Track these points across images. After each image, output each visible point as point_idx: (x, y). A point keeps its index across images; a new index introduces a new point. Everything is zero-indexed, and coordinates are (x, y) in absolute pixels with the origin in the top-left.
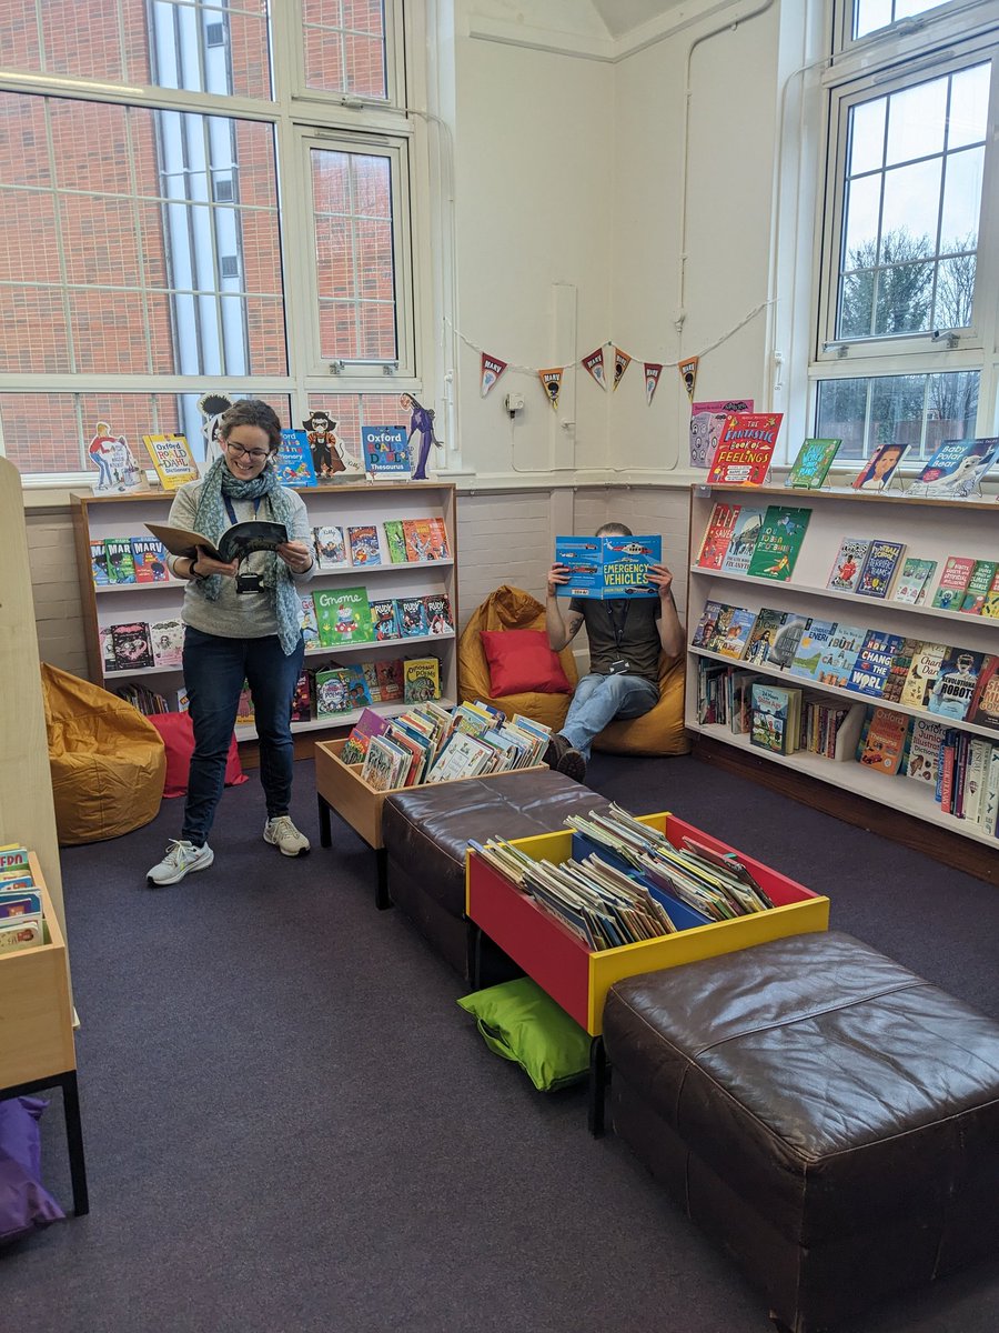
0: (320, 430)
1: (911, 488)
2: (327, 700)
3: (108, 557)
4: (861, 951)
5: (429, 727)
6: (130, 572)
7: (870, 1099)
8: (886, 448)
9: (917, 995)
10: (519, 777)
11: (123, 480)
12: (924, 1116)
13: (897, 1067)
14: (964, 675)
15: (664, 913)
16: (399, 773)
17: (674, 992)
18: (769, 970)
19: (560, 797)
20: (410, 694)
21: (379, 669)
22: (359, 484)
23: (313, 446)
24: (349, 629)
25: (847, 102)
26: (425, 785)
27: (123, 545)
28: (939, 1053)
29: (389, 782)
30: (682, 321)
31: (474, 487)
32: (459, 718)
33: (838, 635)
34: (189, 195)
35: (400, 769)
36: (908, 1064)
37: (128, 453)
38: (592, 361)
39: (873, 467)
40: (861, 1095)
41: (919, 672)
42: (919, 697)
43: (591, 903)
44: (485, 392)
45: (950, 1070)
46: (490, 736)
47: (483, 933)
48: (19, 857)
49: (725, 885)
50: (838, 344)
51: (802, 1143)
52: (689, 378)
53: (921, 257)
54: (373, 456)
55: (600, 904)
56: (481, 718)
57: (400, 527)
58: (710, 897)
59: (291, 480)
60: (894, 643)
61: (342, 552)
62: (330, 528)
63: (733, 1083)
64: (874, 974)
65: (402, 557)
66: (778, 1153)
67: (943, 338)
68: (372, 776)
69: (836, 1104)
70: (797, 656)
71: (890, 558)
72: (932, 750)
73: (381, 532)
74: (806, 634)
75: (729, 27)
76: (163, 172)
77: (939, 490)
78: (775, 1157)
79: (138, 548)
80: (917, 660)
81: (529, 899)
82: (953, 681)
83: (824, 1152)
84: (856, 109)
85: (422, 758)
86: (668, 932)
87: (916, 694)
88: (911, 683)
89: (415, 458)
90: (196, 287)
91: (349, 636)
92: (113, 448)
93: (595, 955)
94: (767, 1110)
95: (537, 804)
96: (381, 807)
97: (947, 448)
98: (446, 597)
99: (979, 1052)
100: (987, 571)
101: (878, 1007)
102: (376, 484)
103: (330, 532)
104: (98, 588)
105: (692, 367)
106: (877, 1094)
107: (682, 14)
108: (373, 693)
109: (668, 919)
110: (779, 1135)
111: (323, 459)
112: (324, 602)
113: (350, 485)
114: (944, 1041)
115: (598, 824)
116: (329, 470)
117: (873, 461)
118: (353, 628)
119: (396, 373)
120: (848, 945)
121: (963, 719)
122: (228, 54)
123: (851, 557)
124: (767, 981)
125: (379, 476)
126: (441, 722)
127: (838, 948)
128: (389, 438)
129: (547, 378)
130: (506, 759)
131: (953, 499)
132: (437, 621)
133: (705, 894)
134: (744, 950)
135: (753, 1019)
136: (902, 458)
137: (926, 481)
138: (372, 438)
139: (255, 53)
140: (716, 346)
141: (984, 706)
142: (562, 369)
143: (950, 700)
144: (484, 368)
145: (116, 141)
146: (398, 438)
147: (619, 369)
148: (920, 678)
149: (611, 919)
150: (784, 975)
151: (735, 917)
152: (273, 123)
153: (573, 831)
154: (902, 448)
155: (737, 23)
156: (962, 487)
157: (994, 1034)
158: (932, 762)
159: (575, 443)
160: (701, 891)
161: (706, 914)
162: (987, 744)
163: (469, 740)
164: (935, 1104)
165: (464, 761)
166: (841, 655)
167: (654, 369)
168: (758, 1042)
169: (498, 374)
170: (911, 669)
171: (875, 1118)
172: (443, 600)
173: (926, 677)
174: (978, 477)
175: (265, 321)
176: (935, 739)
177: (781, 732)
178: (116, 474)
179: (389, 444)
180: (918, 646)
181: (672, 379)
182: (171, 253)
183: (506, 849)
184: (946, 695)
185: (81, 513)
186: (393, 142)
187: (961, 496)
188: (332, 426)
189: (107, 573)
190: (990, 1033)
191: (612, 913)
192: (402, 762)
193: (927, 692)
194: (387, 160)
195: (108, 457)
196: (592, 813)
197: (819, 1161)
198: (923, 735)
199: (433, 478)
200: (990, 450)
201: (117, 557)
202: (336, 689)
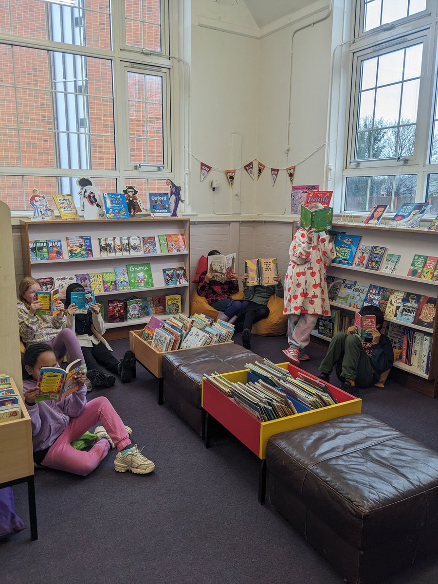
0: (131, 194)
1: (390, 224)
2: (132, 313)
3: (37, 248)
4: (376, 422)
5: (181, 325)
6: (46, 255)
7: (387, 485)
8: (379, 206)
9: (401, 440)
10: (221, 346)
11: (44, 214)
12: (411, 492)
13: (397, 472)
14: (412, 304)
15: (292, 405)
16: (169, 345)
17: (298, 440)
18: (338, 430)
19: (240, 356)
20: (168, 311)
21: (155, 300)
22: (148, 218)
23: (127, 201)
24: (143, 282)
25: (360, 59)
26: (180, 350)
27: (43, 243)
28: (414, 465)
29: (164, 348)
30: (288, 150)
31: (197, 221)
32: (193, 321)
33: (357, 287)
34: (65, 89)
35: (170, 342)
36: (402, 470)
37: (46, 202)
38: (248, 167)
39: (373, 214)
40: (384, 483)
41: (393, 303)
42: (393, 313)
43: (261, 401)
44: (202, 179)
45: (419, 473)
46: (207, 329)
47: (209, 414)
48: (6, 380)
49: (318, 393)
50: (356, 162)
51: (361, 504)
52: (291, 175)
53: (380, 127)
54: (154, 206)
55: (265, 401)
56: (203, 321)
57: (165, 237)
58: (311, 399)
59: (118, 216)
60: (382, 290)
61: (140, 248)
62: (135, 237)
63: (327, 479)
64: (383, 432)
65: (166, 251)
66: (350, 509)
67: (401, 160)
68: (156, 346)
69: (373, 487)
70: (339, 295)
71: (380, 253)
72: (397, 336)
73: (157, 239)
74: (343, 286)
75: (310, 25)
76: (54, 81)
77: (402, 225)
78: (349, 511)
79: (50, 244)
80: (392, 298)
81: (232, 399)
82: (408, 306)
83: (370, 508)
84: (364, 62)
85: (179, 338)
86: (294, 414)
87: (391, 312)
88: (389, 307)
89: (172, 207)
90: (68, 129)
91: (143, 285)
92: (40, 200)
93: (263, 424)
94: (344, 490)
95: (230, 358)
96: (161, 359)
97: (405, 207)
98: (185, 268)
99: (431, 464)
100: (422, 259)
101: (386, 446)
102: (155, 218)
103: (135, 239)
104: (32, 262)
105: (292, 170)
106: (390, 483)
107: (290, 19)
108: (152, 310)
109: (294, 408)
110: (351, 501)
111: (132, 207)
112: (132, 270)
113: (143, 219)
114: (415, 460)
115: (260, 367)
116: (134, 212)
117: (372, 212)
118: (144, 281)
119: (163, 170)
120: (369, 419)
121: (412, 323)
122: (84, 30)
123: (363, 253)
124: (337, 435)
125: (156, 215)
126: (186, 323)
127: (366, 421)
128: (161, 198)
129: (229, 174)
130: (215, 339)
131: (408, 228)
132: (181, 278)
133: (309, 397)
134: (326, 422)
135: (333, 451)
136: (385, 211)
137: (396, 221)
138: (154, 198)
139: (96, 30)
140: (303, 162)
141: (421, 317)
142: (235, 170)
143: (406, 315)
144: (202, 169)
145: (33, 66)
146: (165, 198)
147: (260, 171)
148: (393, 305)
149: (270, 408)
150: (344, 432)
151: (322, 407)
152: (112, 60)
153: (248, 370)
154: (385, 206)
155: (314, 24)
156: (412, 223)
157: (436, 456)
158: (397, 342)
159: (241, 203)
160: (307, 396)
161: (310, 406)
162: (422, 334)
163: (199, 330)
164: (415, 487)
165: (197, 339)
166: (359, 295)
167: (275, 171)
168: (337, 461)
169: (208, 172)
170: (389, 302)
171: (391, 493)
172: (183, 269)
173: (396, 305)
174: (419, 219)
175: (99, 147)
176: (398, 332)
177: (331, 328)
178: (41, 211)
179: (161, 201)
180: (392, 292)
181: (283, 176)
182: (57, 116)
183: (220, 377)
184: (404, 313)
185: (25, 228)
186: (164, 70)
187: (412, 227)
188: (136, 192)
189: (36, 255)
190: (434, 456)
191: (270, 405)
192: (170, 340)
193: (396, 311)
194: (161, 78)
195: (37, 204)
196: (256, 362)
197: (369, 512)
198: (393, 330)
199: (180, 216)
200: (424, 208)
201: (41, 248)
202: (136, 308)
